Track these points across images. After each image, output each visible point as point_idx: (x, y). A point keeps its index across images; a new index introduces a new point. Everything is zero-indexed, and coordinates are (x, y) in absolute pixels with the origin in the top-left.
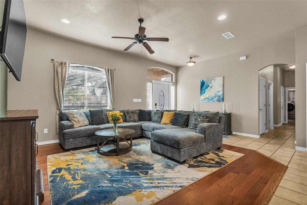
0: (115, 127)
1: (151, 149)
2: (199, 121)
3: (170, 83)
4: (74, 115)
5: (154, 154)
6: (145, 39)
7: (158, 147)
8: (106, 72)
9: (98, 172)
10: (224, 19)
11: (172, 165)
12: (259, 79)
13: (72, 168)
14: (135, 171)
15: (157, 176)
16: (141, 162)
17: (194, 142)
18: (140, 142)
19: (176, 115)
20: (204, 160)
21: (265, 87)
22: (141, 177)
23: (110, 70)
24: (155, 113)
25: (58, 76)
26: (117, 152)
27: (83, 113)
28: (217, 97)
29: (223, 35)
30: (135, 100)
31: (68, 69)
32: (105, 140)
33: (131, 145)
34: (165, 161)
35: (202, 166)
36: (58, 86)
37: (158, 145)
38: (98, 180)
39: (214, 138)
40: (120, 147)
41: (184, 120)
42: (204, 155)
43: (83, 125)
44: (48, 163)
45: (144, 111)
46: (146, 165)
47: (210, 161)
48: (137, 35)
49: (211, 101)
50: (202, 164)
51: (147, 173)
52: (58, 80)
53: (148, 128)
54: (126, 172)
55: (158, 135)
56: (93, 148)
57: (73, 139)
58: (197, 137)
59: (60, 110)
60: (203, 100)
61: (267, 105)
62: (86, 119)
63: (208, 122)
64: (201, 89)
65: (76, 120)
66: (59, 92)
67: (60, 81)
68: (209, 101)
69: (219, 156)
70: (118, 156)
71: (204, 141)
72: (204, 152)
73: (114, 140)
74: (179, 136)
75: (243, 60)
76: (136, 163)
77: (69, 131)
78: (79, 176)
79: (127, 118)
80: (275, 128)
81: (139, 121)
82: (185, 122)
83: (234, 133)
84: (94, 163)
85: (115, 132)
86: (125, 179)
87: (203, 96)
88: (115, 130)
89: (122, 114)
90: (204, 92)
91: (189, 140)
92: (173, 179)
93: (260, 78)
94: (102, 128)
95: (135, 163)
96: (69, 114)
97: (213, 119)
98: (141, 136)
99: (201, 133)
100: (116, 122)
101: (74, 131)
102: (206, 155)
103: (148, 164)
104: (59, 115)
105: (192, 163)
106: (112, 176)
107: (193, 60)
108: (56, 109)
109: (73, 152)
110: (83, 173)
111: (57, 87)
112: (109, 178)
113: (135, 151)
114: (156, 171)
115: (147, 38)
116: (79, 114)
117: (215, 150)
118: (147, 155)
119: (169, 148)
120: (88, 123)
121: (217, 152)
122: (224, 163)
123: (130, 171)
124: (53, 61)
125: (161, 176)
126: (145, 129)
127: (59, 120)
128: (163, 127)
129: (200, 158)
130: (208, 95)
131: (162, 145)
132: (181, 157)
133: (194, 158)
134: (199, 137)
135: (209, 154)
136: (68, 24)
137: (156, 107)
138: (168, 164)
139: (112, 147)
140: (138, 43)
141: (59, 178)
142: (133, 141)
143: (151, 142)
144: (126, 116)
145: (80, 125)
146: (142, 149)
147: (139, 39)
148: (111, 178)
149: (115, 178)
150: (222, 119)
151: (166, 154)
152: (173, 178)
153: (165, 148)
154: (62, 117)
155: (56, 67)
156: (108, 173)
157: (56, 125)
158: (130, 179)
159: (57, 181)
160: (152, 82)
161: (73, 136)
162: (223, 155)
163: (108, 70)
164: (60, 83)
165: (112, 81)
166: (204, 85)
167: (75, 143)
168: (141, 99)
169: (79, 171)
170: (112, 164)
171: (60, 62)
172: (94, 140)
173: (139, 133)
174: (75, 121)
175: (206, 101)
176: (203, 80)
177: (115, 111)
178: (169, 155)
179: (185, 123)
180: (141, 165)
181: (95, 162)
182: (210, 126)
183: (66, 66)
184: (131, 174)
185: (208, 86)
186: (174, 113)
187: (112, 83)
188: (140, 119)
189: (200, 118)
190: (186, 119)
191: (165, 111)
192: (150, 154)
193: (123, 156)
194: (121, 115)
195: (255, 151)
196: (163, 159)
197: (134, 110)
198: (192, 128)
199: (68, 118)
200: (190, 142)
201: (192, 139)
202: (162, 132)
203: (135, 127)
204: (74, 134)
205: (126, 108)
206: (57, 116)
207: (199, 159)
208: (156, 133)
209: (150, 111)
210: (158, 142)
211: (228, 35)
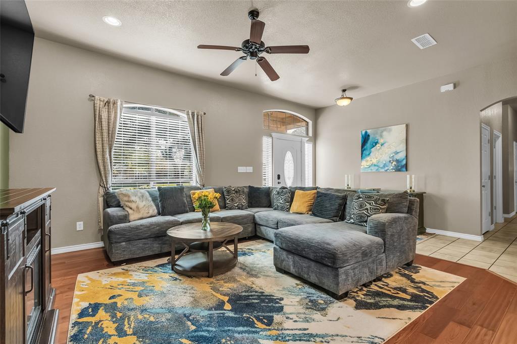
0: (205, 220)
1: (275, 265)
2: (367, 209)
3: (303, 138)
4: (129, 197)
5: (281, 274)
6: (262, 49)
7: (290, 261)
8: (189, 118)
9: (169, 316)
10: (422, 5)
11: (320, 301)
12: (481, 127)
13: (119, 305)
14: (245, 315)
15: (292, 330)
16: (256, 292)
17: (365, 253)
18: (252, 247)
19: (320, 196)
20: (386, 289)
21: (489, 143)
22: (258, 330)
23: (195, 114)
24: (278, 193)
25: (101, 125)
26: (208, 271)
27: (147, 194)
28: (394, 163)
29: (413, 40)
30: (241, 169)
31: (121, 112)
32: (186, 246)
33: (236, 254)
34: (304, 290)
35: (384, 306)
36: (103, 144)
37: (288, 258)
38: (170, 335)
39: (401, 244)
40: (214, 259)
41: (336, 206)
42: (383, 279)
43: (145, 215)
44: (77, 292)
45: (258, 189)
46: (267, 301)
47: (398, 293)
48: (247, 42)
49: (383, 170)
50: (383, 301)
51: (270, 321)
52: (102, 133)
53: (267, 221)
54: (228, 317)
55: (291, 239)
56: (165, 260)
57: (128, 243)
58: (369, 243)
59: (105, 188)
60: (366, 168)
61: (492, 177)
62: (152, 203)
63: (386, 212)
64: (362, 148)
65: (133, 206)
66: (103, 156)
67: (105, 135)
68: (377, 169)
69: (413, 281)
70: (211, 278)
71: (383, 251)
72: (382, 273)
73: (202, 246)
74: (334, 241)
75: (448, 92)
76: (247, 294)
77: (118, 228)
78: (132, 326)
79: (228, 202)
80: (506, 219)
81: (249, 207)
82: (338, 210)
83: (428, 230)
84: (163, 294)
85: (205, 230)
86: (224, 334)
87: (367, 161)
88: (205, 226)
89: (218, 195)
90: (368, 153)
91: (356, 250)
92: (329, 339)
93: (483, 125)
94: (181, 220)
95: (244, 294)
96: (120, 196)
97: (396, 206)
98: (253, 236)
99: (376, 234)
100: (207, 210)
101: (129, 227)
102: (385, 277)
103: (270, 299)
104: (103, 196)
105: (361, 296)
106: (199, 328)
107: (348, 94)
108: (99, 185)
109: (125, 267)
110: (140, 317)
111: (99, 146)
112: (192, 331)
113: (244, 268)
114: (289, 316)
115: (267, 48)
116: (139, 195)
117: (403, 268)
118: (267, 276)
119: (313, 264)
120: (156, 211)
121: (406, 272)
122: (430, 298)
123: (236, 316)
124: (93, 98)
125: (300, 329)
126: (261, 223)
127: (104, 206)
128: (296, 220)
129: (376, 285)
130: (376, 158)
131: (297, 258)
132: (340, 285)
133: (365, 285)
134: (373, 242)
135: (391, 275)
136: (117, 27)
137: (279, 181)
138: (312, 298)
139: (198, 259)
140: (249, 57)
141: (90, 328)
142: (240, 246)
143: (275, 249)
144: (226, 198)
145: (140, 216)
146: (257, 262)
147: (251, 50)
148: (195, 331)
149: (203, 331)
150: (415, 205)
151: (306, 276)
152: (327, 335)
153: (304, 263)
154: (110, 200)
155: (98, 109)
156: (191, 318)
157: (99, 214)
158: (236, 335)
159: (86, 336)
160: (271, 136)
161: (127, 237)
162: (423, 280)
163: (193, 114)
164: (106, 139)
165: (200, 134)
166: (368, 139)
167: (131, 251)
168: (252, 168)
169: (132, 313)
170: (200, 298)
171: (106, 100)
172: (165, 244)
173: (250, 229)
174: (131, 208)
175: (371, 170)
176: (366, 132)
177: (206, 189)
178: (313, 279)
179: (337, 212)
180: (256, 301)
181: (165, 291)
182: (394, 221)
183: (116, 107)
184: (238, 322)
185: (376, 143)
186: (315, 193)
187: (199, 139)
188: (251, 203)
189: (370, 204)
190: (340, 205)
191: (296, 188)
192: (273, 275)
193: (220, 277)
194: (216, 198)
195: (485, 270)
196: (300, 287)
197: (240, 188)
198: (353, 223)
199: (119, 202)
200: (358, 255)
201: (361, 247)
202: (297, 233)
203: (243, 219)
204: (128, 234)
205: (224, 184)
206: (101, 199)
207: (374, 287)
208: (284, 234)
209: (269, 188)
210: (289, 251)
211: (424, 41)
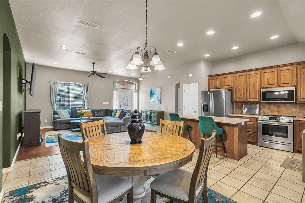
2: (127, 115)
4: (61, 112)
8: (83, 86)
19: (121, 112)
24: (114, 111)
30: (104, 103)
32: (76, 125)
43: (66, 117)
44: (46, 134)
45: (108, 110)
52: (53, 92)
62: (68, 114)
66: (53, 99)
75: (169, 78)
77: (57, 120)
79: (96, 114)
85: (81, 121)
87: (152, 100)
90: (152, 97)
100: (82, 116)
101: (60, 120)
107: (143, 76)
108: (52, 108)
120: (70, 116)
124: (50, 82)
137: (121, 107)
154: (55, 113)
155: (51, 85)
157: (52, 117)
160: (117, 90)
161: (60, 123)
163: (84, 84)
167: (61, 127)
168: (109, 102)
171: (54, 82)
174: (61, 115)
175: (153, 103)
176: (151, 90)
177: (88, 110)
183: (57, 84)
185: (154, 94)
197: (101, 109)
199: (58, 114)
205: (95, 108)
206: (52, 113)
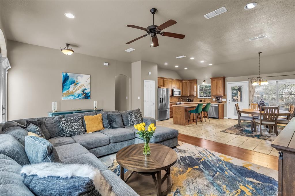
28: (84, 95)
64: (63, 84)
68: (74, 98)
75: (106, 66)
175: (70, 98)
185: (74, 82)
